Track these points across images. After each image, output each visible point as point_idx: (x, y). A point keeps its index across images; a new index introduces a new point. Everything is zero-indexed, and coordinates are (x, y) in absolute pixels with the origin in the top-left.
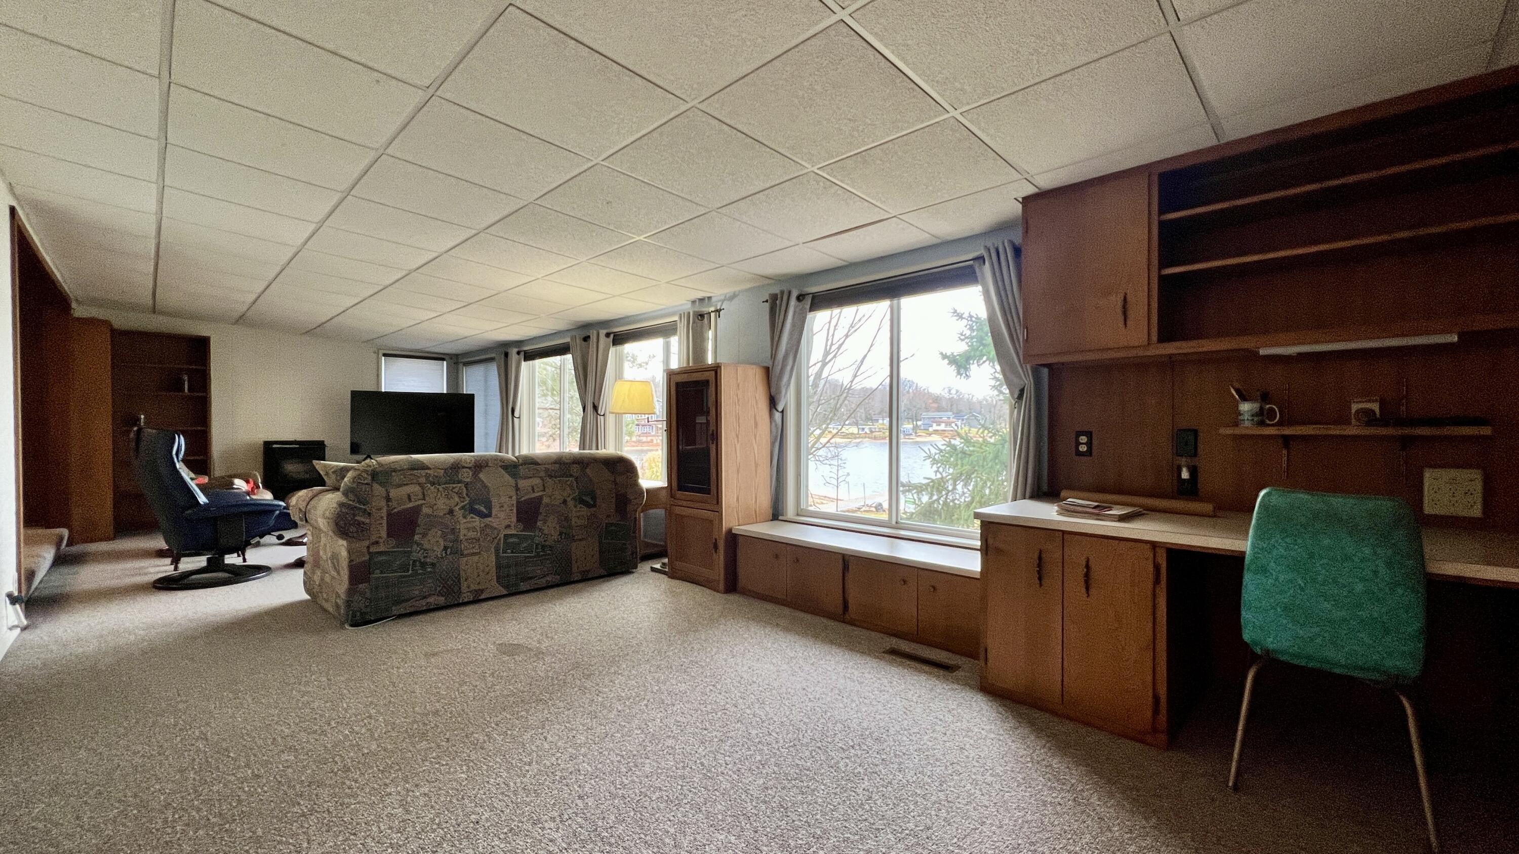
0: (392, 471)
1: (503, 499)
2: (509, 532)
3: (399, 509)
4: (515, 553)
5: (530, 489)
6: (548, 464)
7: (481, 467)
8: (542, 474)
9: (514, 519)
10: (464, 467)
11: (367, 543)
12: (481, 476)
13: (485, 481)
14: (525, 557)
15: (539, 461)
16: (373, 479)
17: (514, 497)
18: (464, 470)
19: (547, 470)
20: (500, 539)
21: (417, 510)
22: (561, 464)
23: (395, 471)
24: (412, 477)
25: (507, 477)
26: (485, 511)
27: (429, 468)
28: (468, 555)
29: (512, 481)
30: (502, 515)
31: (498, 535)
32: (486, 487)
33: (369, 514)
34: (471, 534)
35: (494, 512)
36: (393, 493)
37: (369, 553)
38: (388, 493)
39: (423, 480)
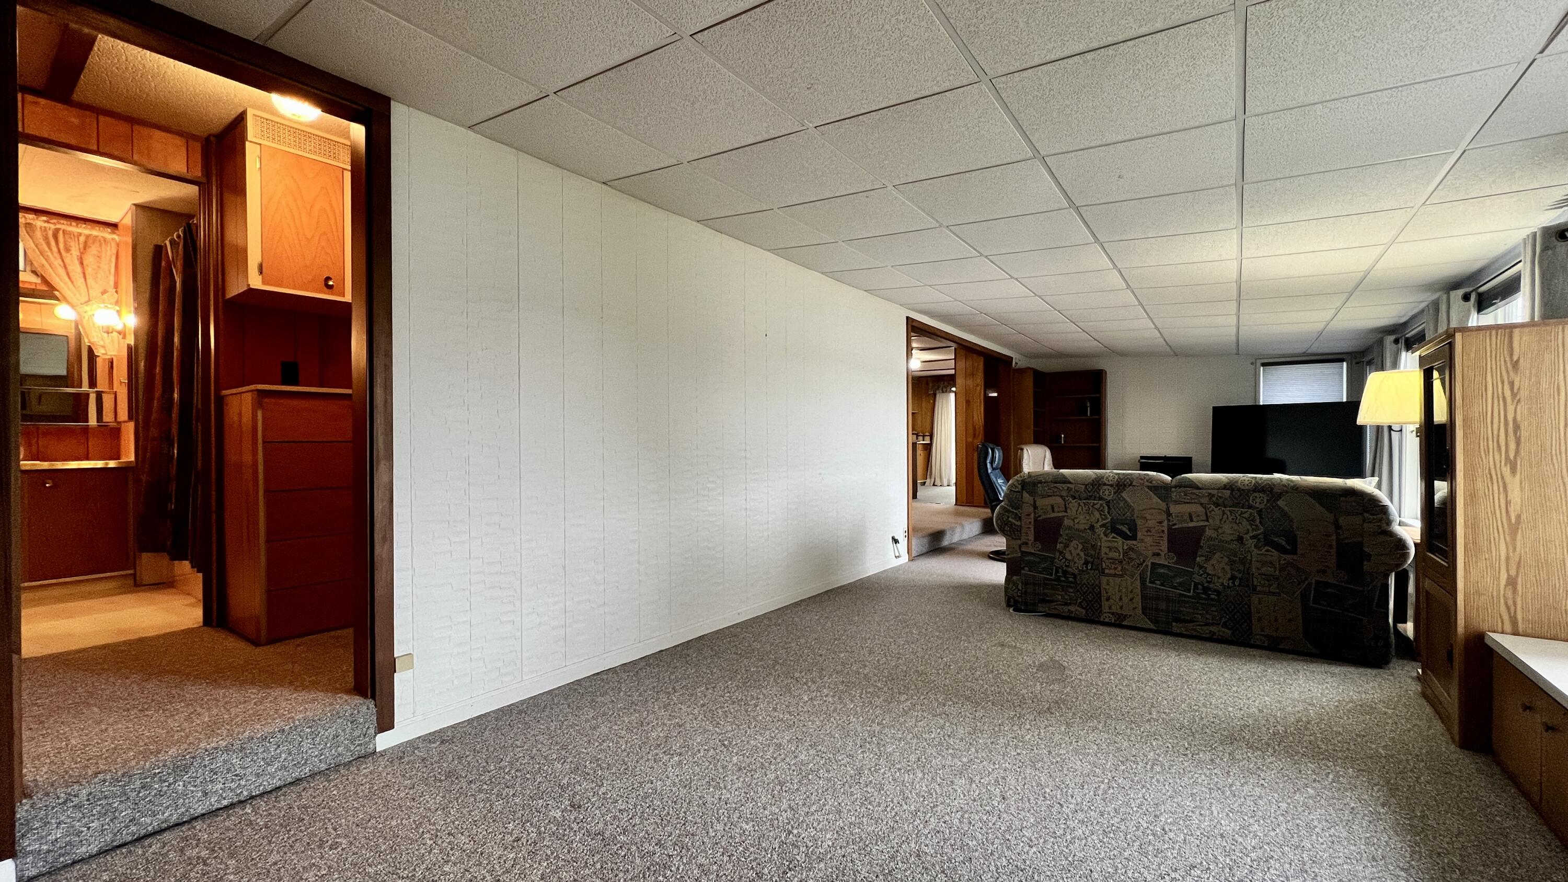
0: (1038, 483)
1: (1151, 523)
2: (1157, 560)
3: (1044, 517)
4: (1164, 586)
5: (1186, 517)
6: (1214, 489)
7: (1125, 485)
8: (1205, 500)
9: (1164, 546)
10: (1105, 484)
11: (1019, 542)
12: (1124, 494)
13: (1129, 500)
14: (1181, 594)
15: (1200, 486)
16: (1023, 488)
17: (1165, 524)
18: (1106, 487)
19: (1211, 496)
20: (1147, 566)
21: (1059, 522)
22: (1233, 490)
23: (1040, 482)
24: (1056, 490)
25: (1156, 499)
26: (1128, 533)
27: (1071, 483)
28: (1109, 575)
29: (1163, 505)
30: (1149, 540)
31: (1144, 561)
32: (1129, 506)
33: (1020, 518)
34: (1115, 555)
35: (1139, 536)
36: (1040, 502)
37: (1022, 552)
38: (1035, 502)
39: (1064, 493)
